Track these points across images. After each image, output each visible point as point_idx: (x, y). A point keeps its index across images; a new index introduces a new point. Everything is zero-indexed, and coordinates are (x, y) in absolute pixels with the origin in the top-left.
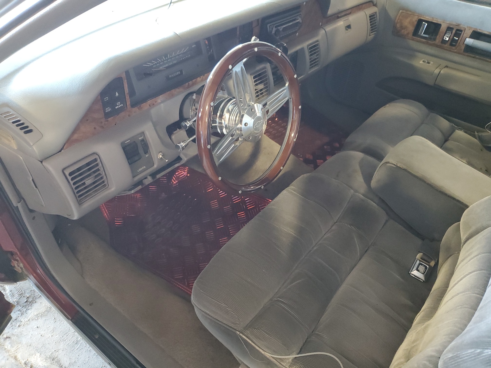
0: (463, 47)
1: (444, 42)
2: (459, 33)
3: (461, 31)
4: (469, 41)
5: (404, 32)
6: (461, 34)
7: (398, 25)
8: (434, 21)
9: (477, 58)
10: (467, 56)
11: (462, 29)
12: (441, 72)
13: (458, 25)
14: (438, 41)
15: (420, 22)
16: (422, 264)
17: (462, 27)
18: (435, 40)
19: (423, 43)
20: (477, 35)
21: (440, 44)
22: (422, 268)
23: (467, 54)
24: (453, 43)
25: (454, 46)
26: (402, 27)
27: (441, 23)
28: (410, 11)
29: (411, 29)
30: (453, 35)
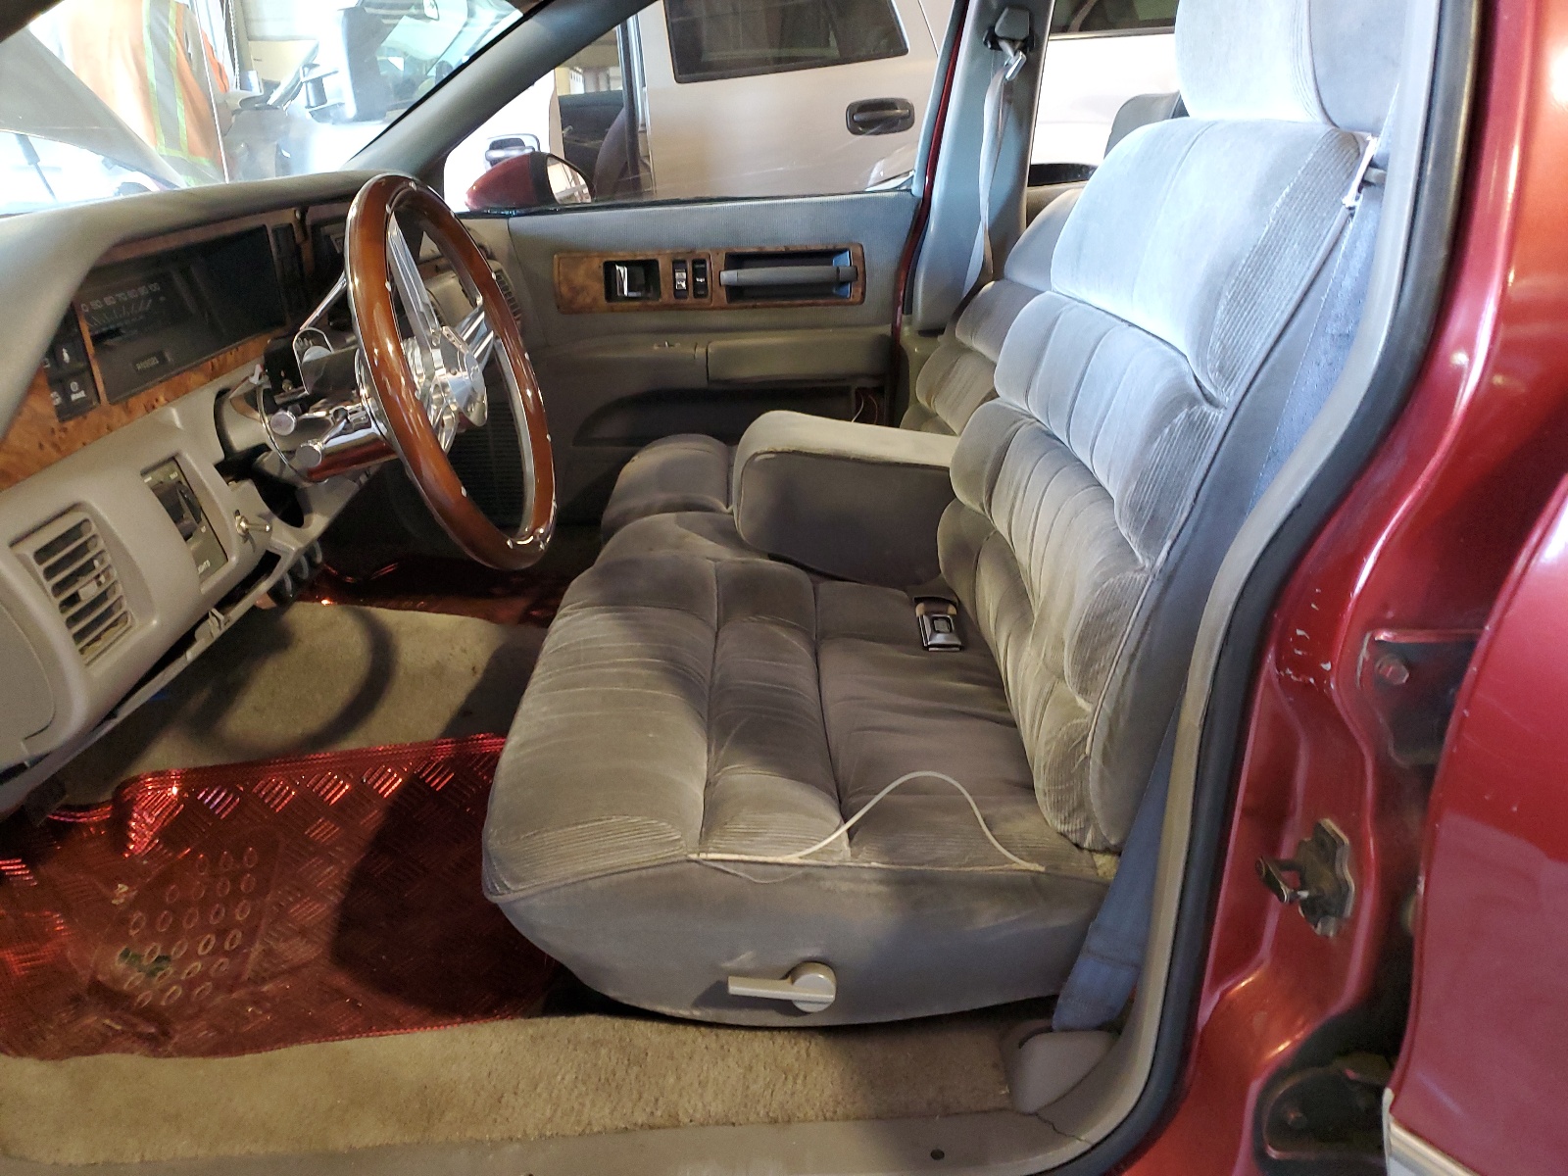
0: (723, 293)
1: (679, 294)
2: (699, 266)
3: (703, 262)
4: (728, 276)
5: (584, 299)
6: (705, 268)
7: (564, 289)
8: (639, 258)
9: (759, 307)
10: (741, 308)
11: (703, 257)
12: (710, 350)
13: (692, 252)
14: (667, 296)
15: (609, 268)
16: (936, 618)
17: (700, 253)
18: (659, 294)
19: (638, 310)
20: (736, 260)
21: (673, 301)
22: (940, 625)
23: (735, 305)
24: (699, 291)
25: (705, 296)
26: (576, 291)
27: (655, 257)
28: (578, 251)
29: (598, 288)
30: (690, 276)
